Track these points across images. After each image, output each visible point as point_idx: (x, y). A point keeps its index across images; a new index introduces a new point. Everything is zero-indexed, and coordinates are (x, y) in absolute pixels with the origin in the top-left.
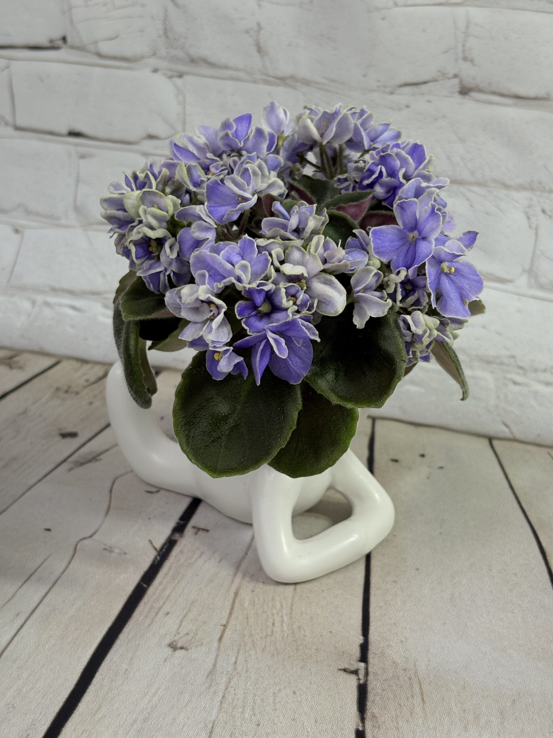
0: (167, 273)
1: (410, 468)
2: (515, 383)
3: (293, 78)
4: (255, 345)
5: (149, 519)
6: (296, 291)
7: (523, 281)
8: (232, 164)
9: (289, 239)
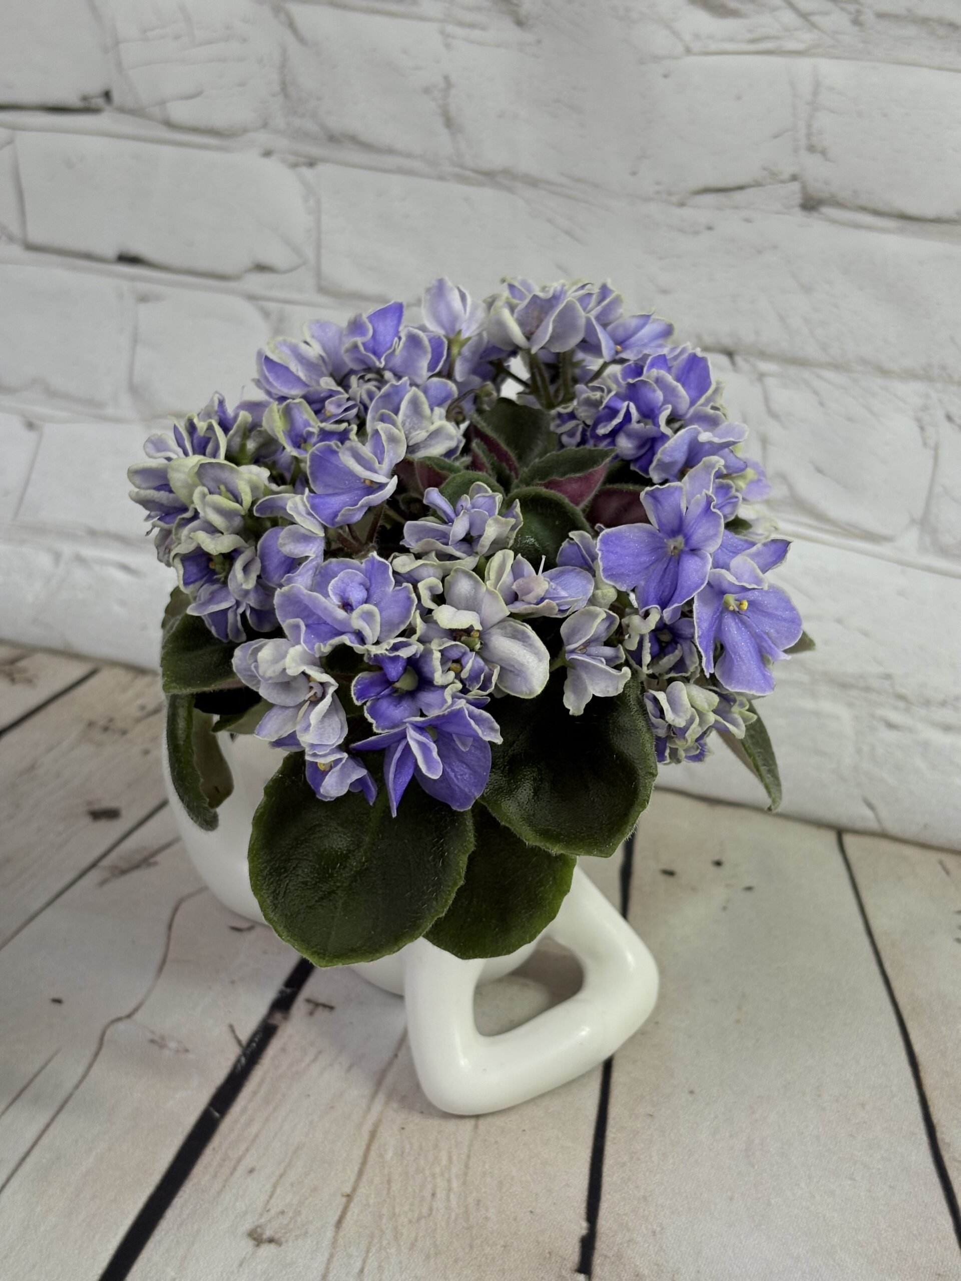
0: (241, 610)
1: (694, 889)
2: (890, 726)
3: (507, 173)
4: (389, 746)
5: (233, 982)
6: (460, 654)
7: (910, 539)
8: (365, 397)
9: (452, 558)
